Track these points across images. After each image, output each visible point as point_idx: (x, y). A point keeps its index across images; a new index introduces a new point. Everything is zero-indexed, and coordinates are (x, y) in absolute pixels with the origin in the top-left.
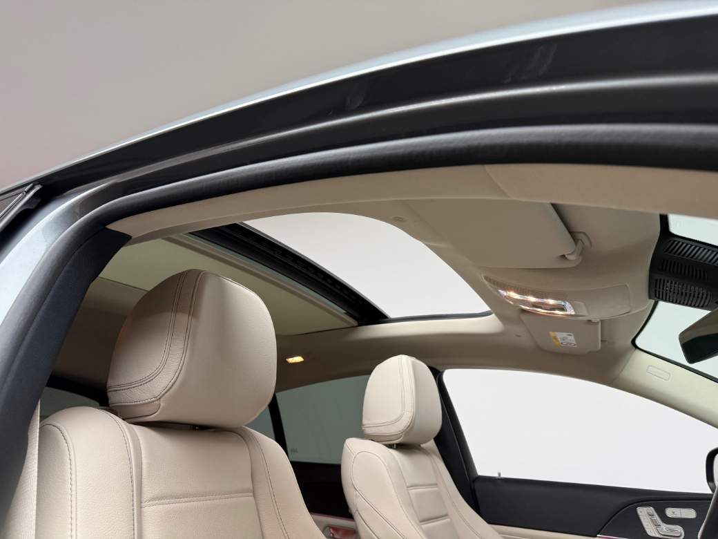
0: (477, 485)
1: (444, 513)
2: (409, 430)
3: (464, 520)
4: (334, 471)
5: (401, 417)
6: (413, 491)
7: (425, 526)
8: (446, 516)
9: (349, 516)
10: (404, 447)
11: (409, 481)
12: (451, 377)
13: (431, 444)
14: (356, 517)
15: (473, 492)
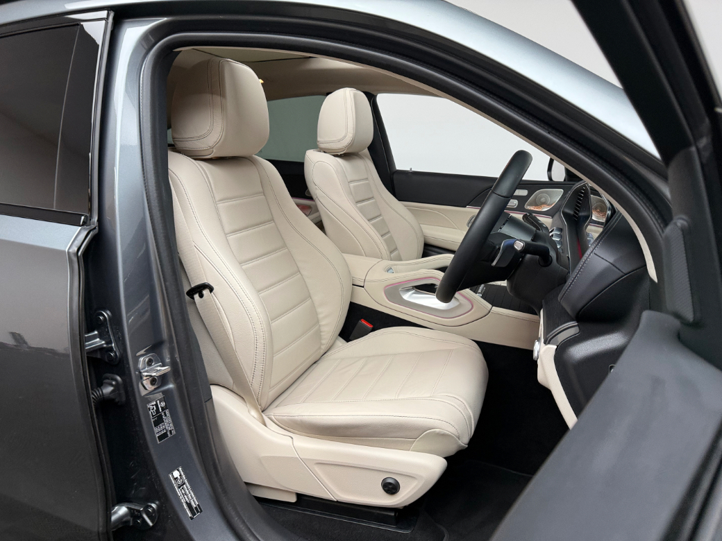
0: (395, 177)
1: (371, 196)
2: (351, 144)
3: (385, 201)
4: (300, 166)
5: (345, 137)
6: (352, 185)
7: (359, 205)
8: (373, 198)
9: (311, 198)
10: (347, 156)
11: (350, 178)
12: (382, 99)
13: (366, 151)
14: (317, 200)
15: (392, 181)
